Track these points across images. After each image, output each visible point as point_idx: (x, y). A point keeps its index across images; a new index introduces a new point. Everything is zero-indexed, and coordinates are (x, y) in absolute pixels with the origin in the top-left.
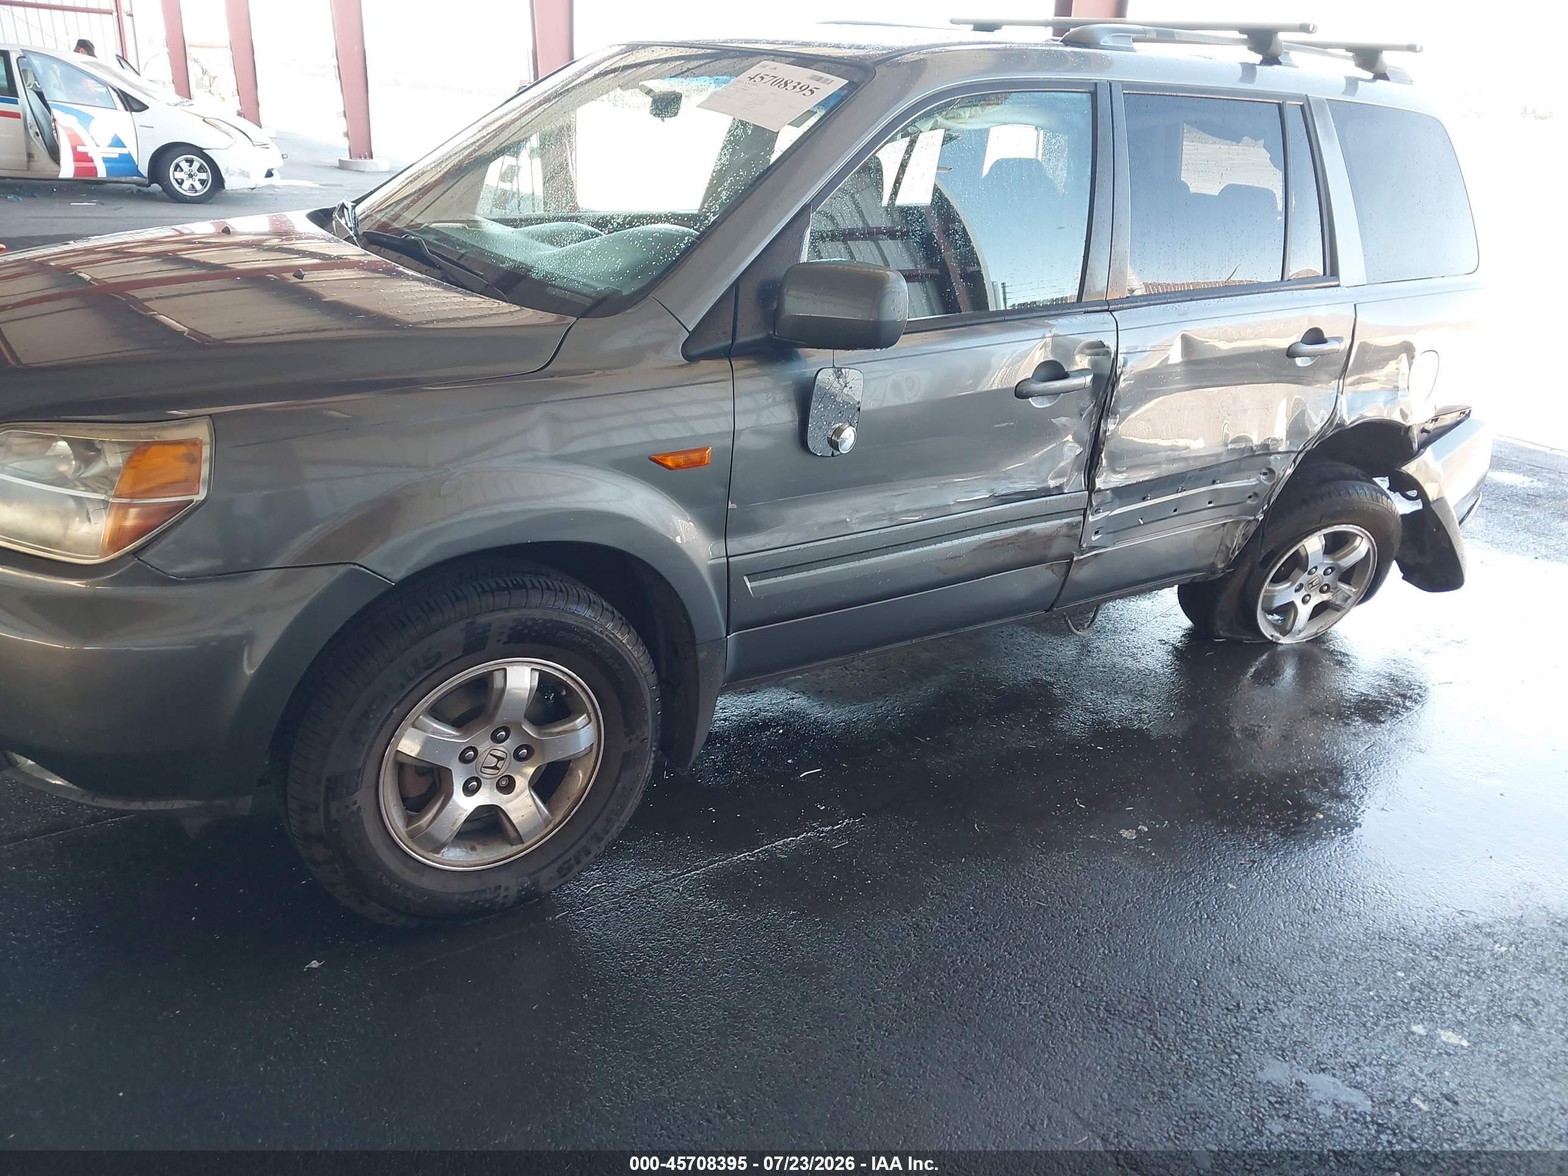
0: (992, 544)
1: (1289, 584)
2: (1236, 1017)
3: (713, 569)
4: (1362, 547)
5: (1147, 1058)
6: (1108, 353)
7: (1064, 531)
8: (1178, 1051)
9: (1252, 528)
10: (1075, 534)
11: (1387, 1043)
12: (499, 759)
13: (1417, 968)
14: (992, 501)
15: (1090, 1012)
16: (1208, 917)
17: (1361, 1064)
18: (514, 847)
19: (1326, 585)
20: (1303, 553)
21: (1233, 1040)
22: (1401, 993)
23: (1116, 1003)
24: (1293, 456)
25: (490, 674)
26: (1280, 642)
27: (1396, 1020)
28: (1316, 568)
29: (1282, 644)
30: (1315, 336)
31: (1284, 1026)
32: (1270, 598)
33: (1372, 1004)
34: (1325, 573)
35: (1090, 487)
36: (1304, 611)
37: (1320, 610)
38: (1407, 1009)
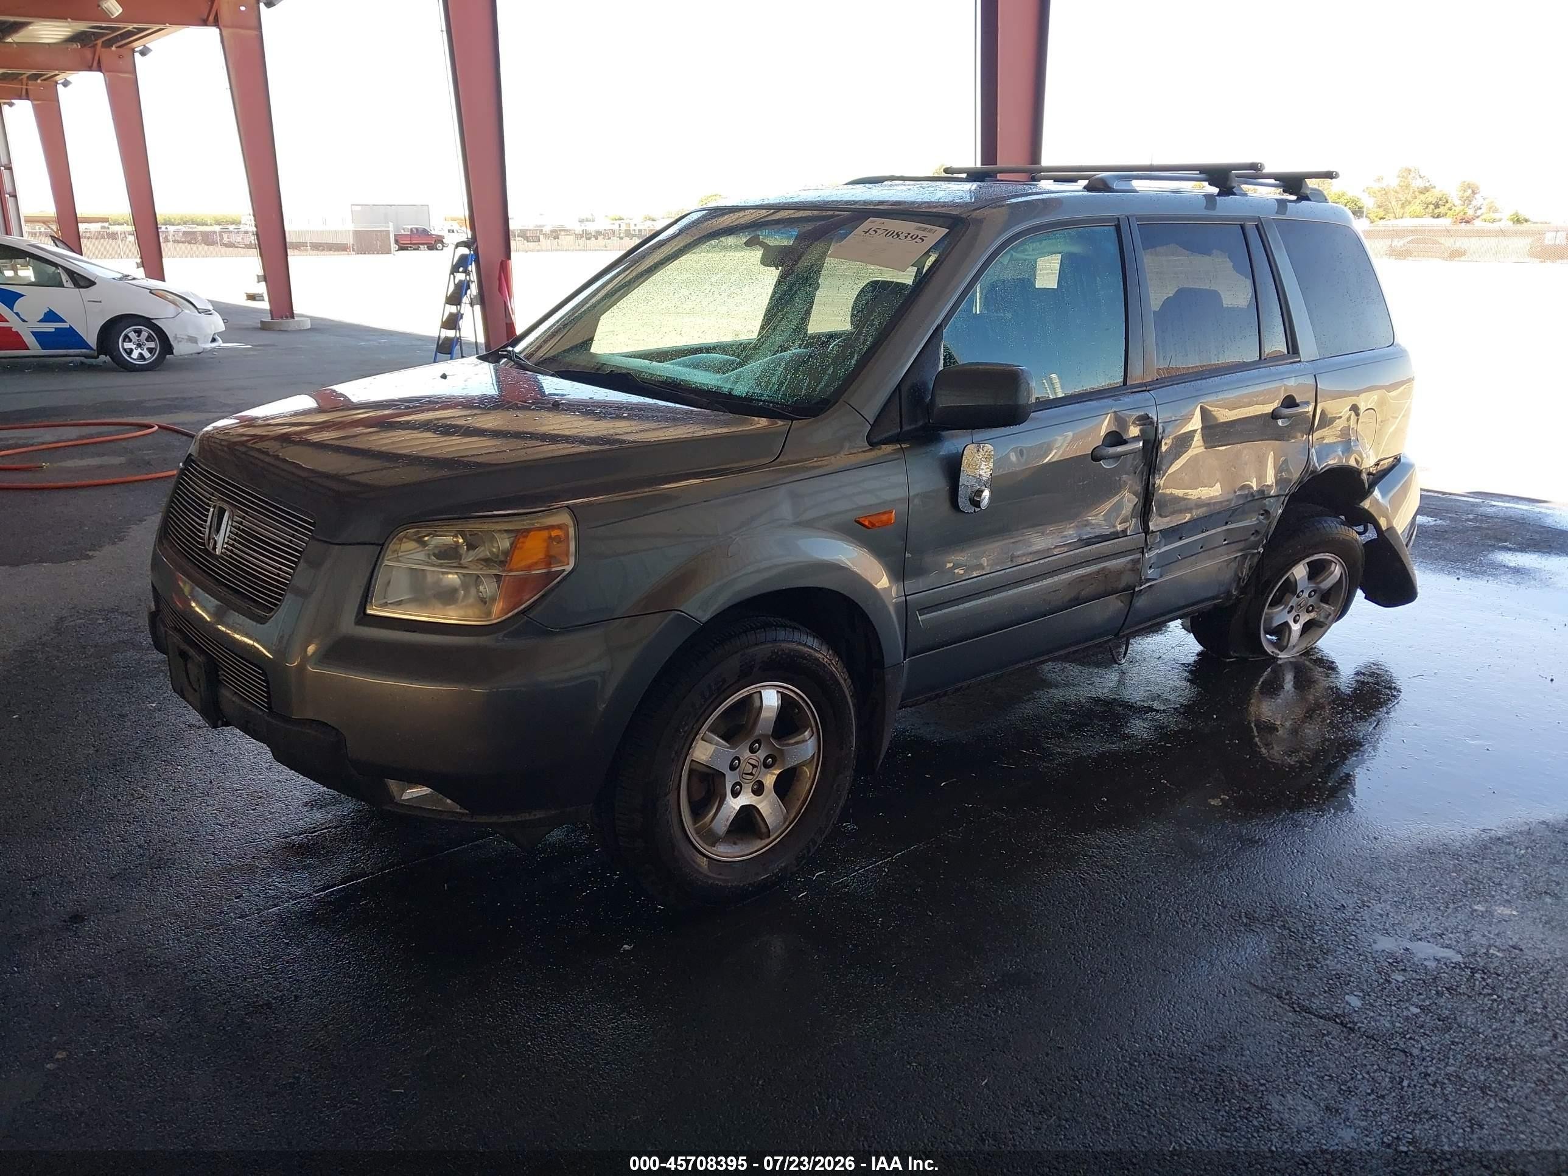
0: (1081, 579)
1: (1282, 607)
2: (1344, 913)
3: (896, 605)
4: (1337, 571)
5: (1289, 944)
6: (1152, 423)
7: (1129, 566)
8: (1310, 938)
9: (1256, 560)
10: (1136, 568)
11: (1459, 918)
12: (754, 766)
13: (1465, 870)
14: (1079, 544)
15: (1235, 920)
16: (1298, 851)
17: (1445, 932)
18: (763, 841)
19: (1311, 605)
20: (1292, 579)
21: (1348, 927)
22: (1458, 886)
23: (1252, 912)
24: (1282, 498)
25: (750, 696)
26: (1279, 656)
27: (1460, 904)
28: (1302, 591)
29: (1280, 659)
30: (1290, 402)
31: (1381, 915)
32: (1270, 619)
33: (1440, 896)
34: (1310, 596)
35: (1146, 530)
36: (1296, 628)
37: (1307, 628)
38: (1466, 896)
